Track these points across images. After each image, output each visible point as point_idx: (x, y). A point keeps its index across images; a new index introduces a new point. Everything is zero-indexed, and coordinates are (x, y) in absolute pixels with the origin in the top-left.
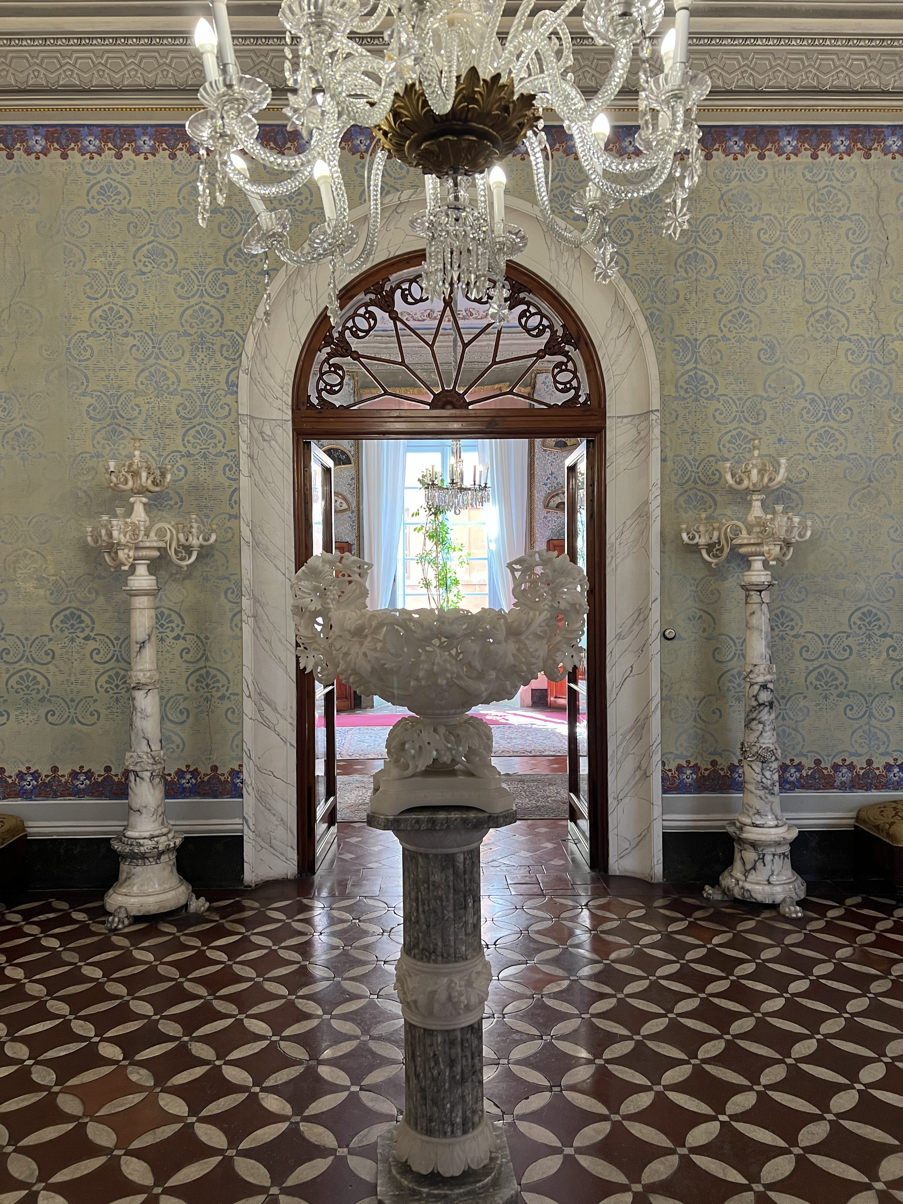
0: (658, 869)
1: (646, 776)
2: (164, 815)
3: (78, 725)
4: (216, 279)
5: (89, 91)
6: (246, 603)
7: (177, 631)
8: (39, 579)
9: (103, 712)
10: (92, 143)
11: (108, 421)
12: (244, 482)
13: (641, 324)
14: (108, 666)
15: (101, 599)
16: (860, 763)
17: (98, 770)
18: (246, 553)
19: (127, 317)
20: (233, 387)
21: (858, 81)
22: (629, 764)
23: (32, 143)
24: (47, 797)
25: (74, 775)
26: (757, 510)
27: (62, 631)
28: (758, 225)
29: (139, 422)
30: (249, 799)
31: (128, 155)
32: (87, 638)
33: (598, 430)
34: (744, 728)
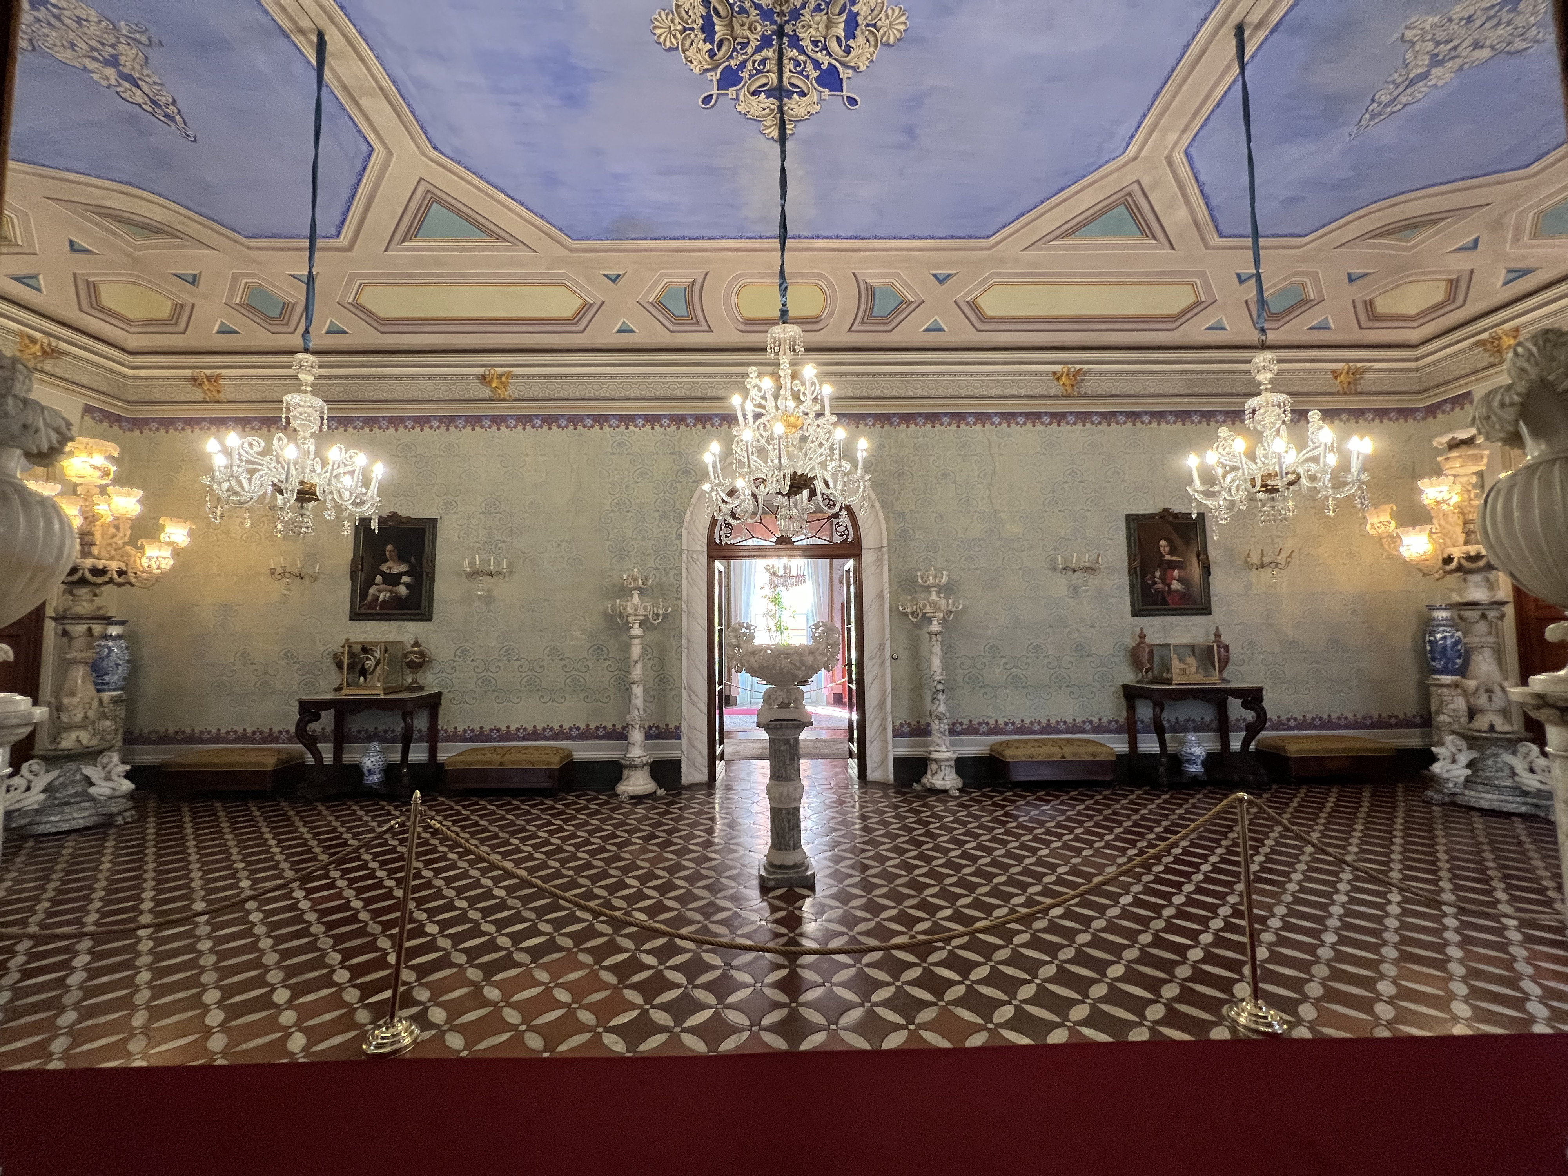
0: (891, 777)
1: (885, 729)
2: (645, 748)
3: (599, 703)
5: (614, 400)
6: (684, 641)
7: (650, 656)
9: (612, 696)
10: (614, 422)
11: (618, 553)
12: (684, 582)
13: (877, 505)
14: (617, 673)
15: (612, 640)
16: (992, 722)
17: (609, 726)
18: (684, 616)
19: (629, 503)
20: (679, 537)
21: (977, 392)
22: (877, 723)
23: (586, 423)
24: (583, 739)
25: (597, 728)
26: (934, 597)
27: (593, 655)
28: (932, 458)
29: (633, 553)
30: (684, 741)
31: (631, 428)
32: (605, 660)
33: (858, 555)
34: (931, 703)
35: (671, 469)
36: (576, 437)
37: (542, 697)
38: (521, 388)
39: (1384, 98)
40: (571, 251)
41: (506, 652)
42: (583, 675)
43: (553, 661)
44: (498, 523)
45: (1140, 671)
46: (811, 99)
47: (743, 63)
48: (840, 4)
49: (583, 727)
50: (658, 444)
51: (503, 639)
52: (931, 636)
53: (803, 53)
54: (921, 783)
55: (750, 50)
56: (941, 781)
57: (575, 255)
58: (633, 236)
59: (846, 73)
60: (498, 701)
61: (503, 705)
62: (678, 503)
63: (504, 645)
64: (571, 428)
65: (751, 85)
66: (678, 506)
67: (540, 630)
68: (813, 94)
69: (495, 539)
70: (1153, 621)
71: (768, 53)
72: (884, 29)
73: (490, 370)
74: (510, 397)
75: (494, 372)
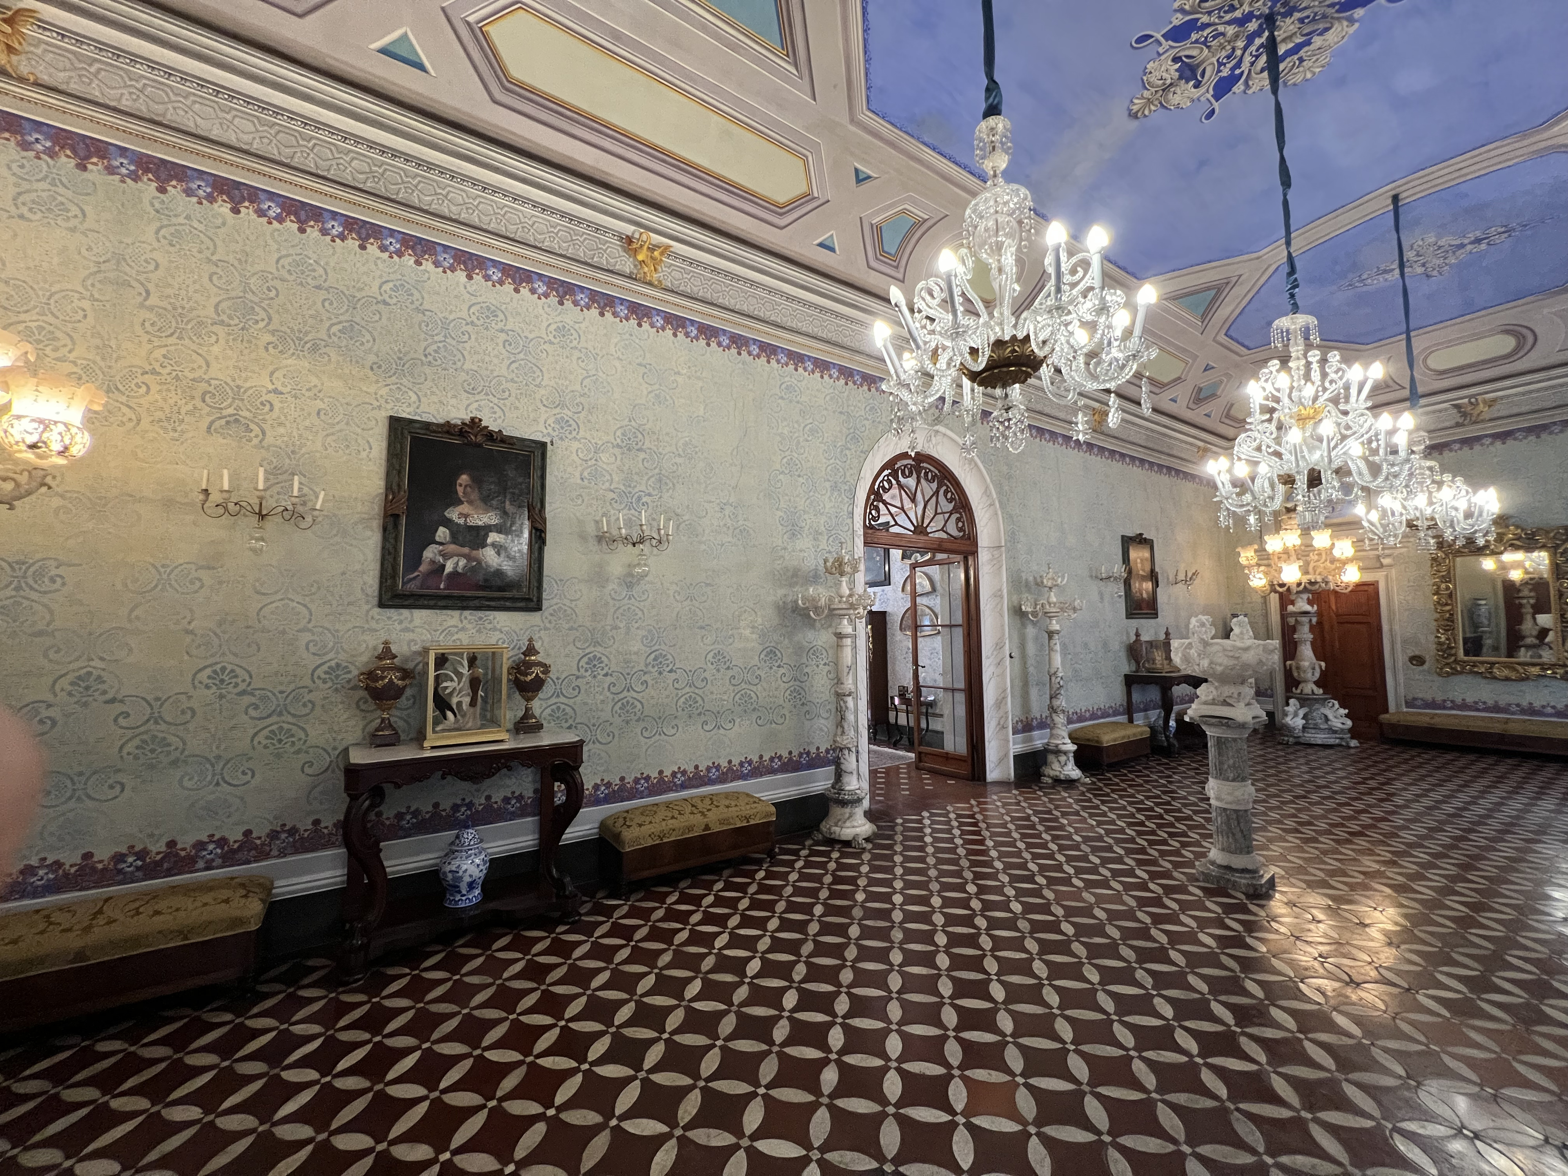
0: (1012, 774)
1: (1004, 727)
3: (774, 725)
4: (842, 451)
5: (784, 328)
7: (825, 660)
8: (753, 627)
10: (783, 358)
11: (790, 527)
13: (997, 504)
14: (791, 683)
15: (786, 641)
20: (850, 515)
22: (994, 722)
23: (751, 349)
24: (756, 777)
25: (772, 759)
26: (1052, 597)
29: (806, 529)
31: (800, 370)
32: (779, 666)
33: (974, 553)
34: (1051, 698)
35: (840, 432)
36: (740, 365)
37: (706, 723)
38: (677, 275)
39: (1365, 276)
40: (852, 121)
41: (655, 659)
42: (754, 688)
43: (718, 670)
44: (641, 465)
45: (1138, 663)
46: (1196, 93)
47: (1208, 25)
48: (1316, 27)
49: (756, 759)
50: (828, 398)
51: (652, 640)
52: (1051, 634)
53: (1245, 49)
54: (1049, 776)
55: (1228, 17)
56: (1073, 772)
57: (853, 128)
58: (926, 139)
59: (1239, 87)
60: (646, 734)
61: (653, 739)
62: (848, 474)
63: (654, 649)
64: (734, 351)
65: (1184, 50)
66: (848, 478)
67: (702, 628)
68: (1202, 90)
69: (636, 490)
70: (1134, 623)
71: (1231, 30)
72: (1301, 69)
73: (641, 234)
74: (660, 281)
75: (644, 237)
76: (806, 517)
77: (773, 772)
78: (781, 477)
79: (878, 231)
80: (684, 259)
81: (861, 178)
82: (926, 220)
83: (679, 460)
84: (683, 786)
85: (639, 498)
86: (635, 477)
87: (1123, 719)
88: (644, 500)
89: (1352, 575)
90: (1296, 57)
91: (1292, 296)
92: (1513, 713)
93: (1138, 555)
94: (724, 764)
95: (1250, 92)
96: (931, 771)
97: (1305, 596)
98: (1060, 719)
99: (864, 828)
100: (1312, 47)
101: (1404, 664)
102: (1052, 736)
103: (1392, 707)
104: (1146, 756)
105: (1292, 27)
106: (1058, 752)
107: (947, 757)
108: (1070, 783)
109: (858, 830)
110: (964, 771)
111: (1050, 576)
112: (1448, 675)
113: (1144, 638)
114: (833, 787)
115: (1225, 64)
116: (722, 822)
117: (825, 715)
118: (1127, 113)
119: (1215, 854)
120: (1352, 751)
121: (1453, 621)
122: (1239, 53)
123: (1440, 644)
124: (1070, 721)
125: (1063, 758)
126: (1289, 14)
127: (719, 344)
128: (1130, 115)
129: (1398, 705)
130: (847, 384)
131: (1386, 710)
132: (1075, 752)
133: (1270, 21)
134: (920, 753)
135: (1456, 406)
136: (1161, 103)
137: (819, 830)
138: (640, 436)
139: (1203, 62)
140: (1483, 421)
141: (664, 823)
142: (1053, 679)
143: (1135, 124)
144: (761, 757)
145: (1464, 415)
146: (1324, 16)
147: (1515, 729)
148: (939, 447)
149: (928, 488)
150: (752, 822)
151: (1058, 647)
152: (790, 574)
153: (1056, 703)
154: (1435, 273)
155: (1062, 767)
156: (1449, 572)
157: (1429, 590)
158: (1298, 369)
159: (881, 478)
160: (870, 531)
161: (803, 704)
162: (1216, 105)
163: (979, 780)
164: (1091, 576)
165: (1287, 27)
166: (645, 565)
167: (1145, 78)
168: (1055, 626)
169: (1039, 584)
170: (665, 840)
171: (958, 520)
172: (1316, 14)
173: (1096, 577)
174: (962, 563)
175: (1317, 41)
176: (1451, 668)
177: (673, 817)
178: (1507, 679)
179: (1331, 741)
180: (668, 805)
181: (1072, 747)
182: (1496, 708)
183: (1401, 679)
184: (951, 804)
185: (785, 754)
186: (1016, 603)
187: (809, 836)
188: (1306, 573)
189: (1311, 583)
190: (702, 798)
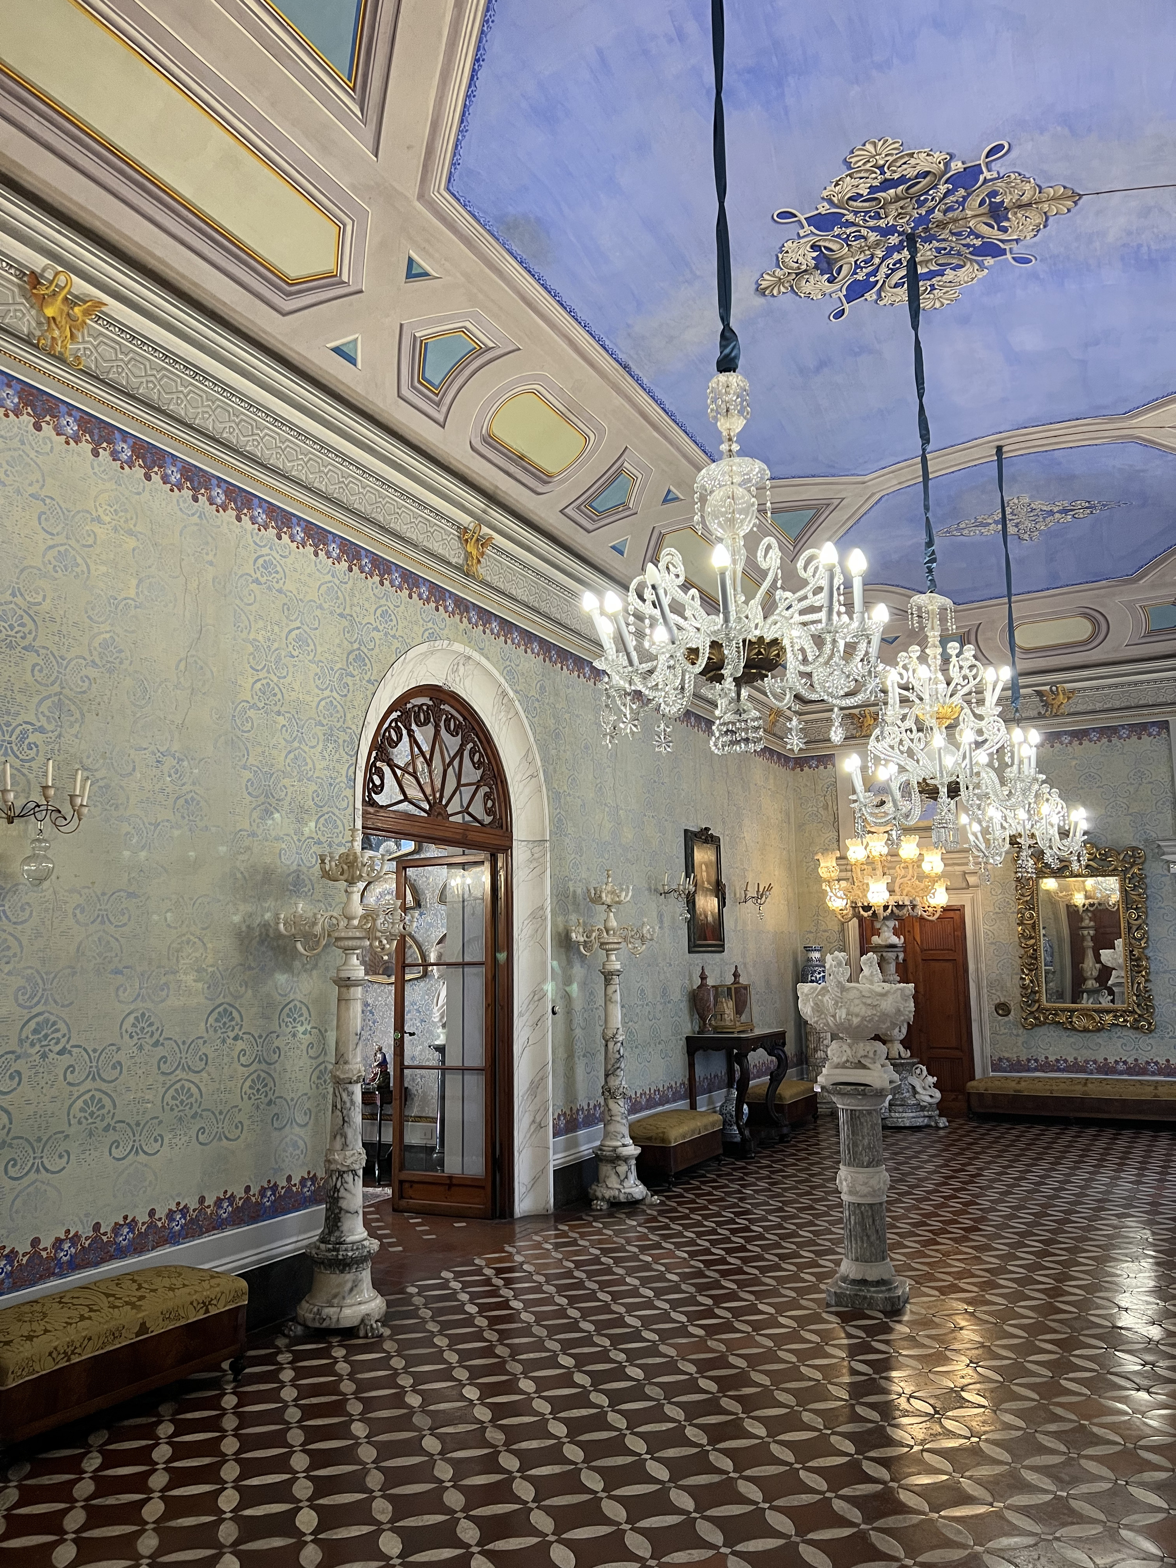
0: (553, 1201)
1: (542, 1126)
3: (224, 1142)
5: (265, 466)
7: (306, 1026)
8: (200, 970)
9: (246, 1123)
10: (261, 515)
11: (262, 799)
13: (542, 776)
14: (252, 1068)
15: (250, 993)
19: (279, 696)
20: (350, 783)
22: (527, 1119)
23: (214, 494)
26: (612, 921)
27: (215, 1031)
29: (286, 803)
31: (284, 538)
32: (236, 1038)
33: (507, 848)
34: (607, 1076)
35: (339, 646)
36: (195, 519)
37: (116, 1144)
38: (109, 353)
39: (962, 526)
40: (421, 197)
41: (35, 1031)
42: (195, 1078)
43: (141, 1048)
44: (28, 677)
45: (703, 1018)
46: (829, 288)
47: (853, 224)
48: (950, 261)
49: (193, 1205)
50: (324, 588)
51: (31, 997)
52: (608, 977)
53: (883, 259)
54: (603, 1199)
55: (872, 223)
56: (636, 1189)
57: (418, 206)
58: (514, 248)
59: (871, 295)
60: (12, 1172)
61: (25, 1181)
62: (349, 716)
63: (35, 1011)
64: (187, 493)
65: (825, 240)
66: (349, 723)
67: (117, 972)
68: (836, 287)
69: (19, 720)
70: (698, 959)
71: (873, 237)
72: (932, 296)
73: (57, 274)
74: (77, 358)
75: (62, 280)
76: (286, 781)
77: (219, 1225)
78: (251, 713)
79: (421, 348)
80: (124, 329)
81: (413, 272)
82: (490, 349)
83: (92, 672)
84: (74, 1265)
85: (23, 736)
86: (19, 697)
87: (683, 1104)
88: (32, 738)
89: (939, 898)
90: (929, 283)
91: (930, 571)
92: (1092, 1073)
93: (702, 855)
94: (143, 1218)
95: (881, 303)
96: (418, 1212)
97: (891, 924)
98: (619, 1108)
99: (373, 1305)
100: (944, 278)
101: (990, 1014)
102: (607, 1135)
103: (978, 1074)
104: (717, 1159)
105: (929, 253)
106: (616, 1159)
107: (451, 1184)
108: (632, 1206)
109: (364, 1309)
110: (477, 1203)
111: (609, 888)
112: (1034, 1026)
113: (710, 982)
114: (323, 1240)
115: (862, 268)
116: (166, 1316)
117: (300, 1119)
118: (755, 287)
119: (848, 1268)
120: (942, 1133)
121: (1036, 959)
122: (877, 261)
123: (1024, 987)
124: (633, 1110)
125: (622, 1169)
126: (929, 240)
127: (165, 480)
128: (757, 290)
129: (984, 1070)
130: (350, 570)
131: (972, 1078)
132: (638, 1159)
133: (911, 241)
134: (401, 1182)
135: (1039, 693)
136: (791, 286)
137: (294, 1319)
138: (30, 625)
139: (841, 258)
140: (1063, 715)
141: (71, 1329)
142: (611, 1045)
143: (761, 300)
144: (202, 1200)
145: (1046, 705)
146: (959, 254)
147: (1095, 1091)
148: (467, 682)
149: (452, 743)
150: (213, 1311)
151: (618, 997)
152: (259, 877)
153: (614, 1082)
154: (1026, 536)
155: (622, 1181)
156: (1032, 898)
157: (1014, 918)
158: (935, 658)
159: (386, 725)
160: (371, 810)
161: (270, 1103)
162: (846, 306)
163: (502, 1216)
164: (650, 889)
165: (925, 251)
166: (46, 858)
167: (780, 256)
168: (615, 965)
169: (597, 899)
170: (75, 1359)
171: (487, 796)
172: (952, 249)
173: (656, 890)
174: (487, 865)
175: (950, 275)
176: (1035, 1018)
177: (82, 1318)
178: (1086, 1030)
179: (920, 1122)
180: (60, 1299)
181: (633, 1150)
182: (1076, 1067)
183: (987, 1033)
184: (479, 1255)
185: (240, 1193)
186: (561, 928)
187: (279, 1331)
188: (891, 892)
189: (898, 906)
190: (118, 1280)
